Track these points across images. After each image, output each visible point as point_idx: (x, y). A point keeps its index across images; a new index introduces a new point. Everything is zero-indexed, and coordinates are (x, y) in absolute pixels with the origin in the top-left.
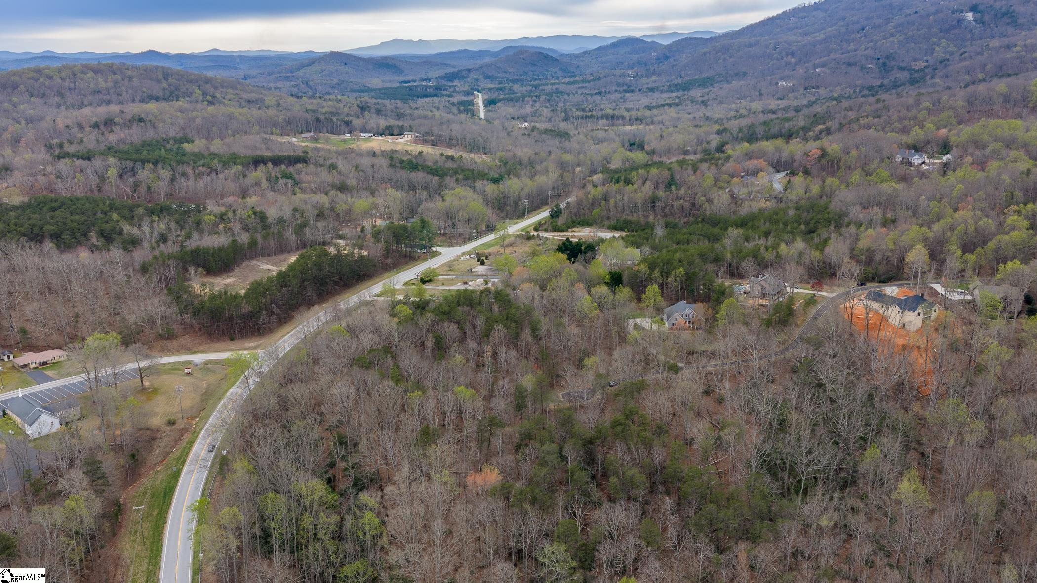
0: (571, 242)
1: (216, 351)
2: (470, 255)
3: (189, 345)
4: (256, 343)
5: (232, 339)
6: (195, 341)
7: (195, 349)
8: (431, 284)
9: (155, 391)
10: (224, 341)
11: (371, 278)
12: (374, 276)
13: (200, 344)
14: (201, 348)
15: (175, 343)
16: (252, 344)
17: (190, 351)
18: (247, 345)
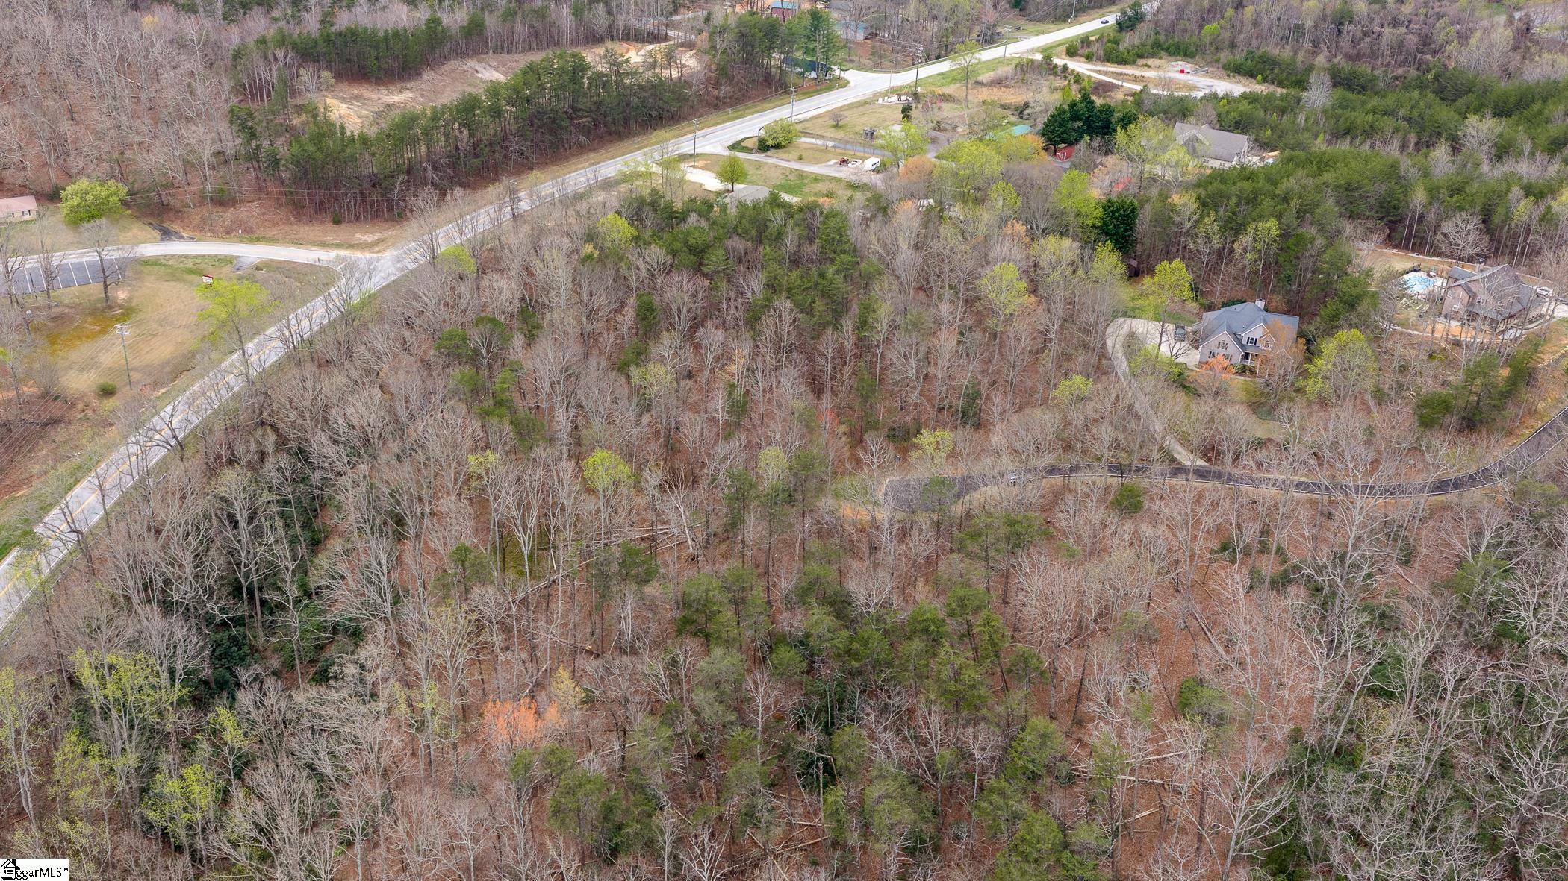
0: (1092, 102)
1: (297, 242)
2: (900, 96)
3: (253, 223)
4: (376, 237)
5: (337, 222)
6: (266, 217)
7: (260, 233)
8: (780, 153)
9: (127, 312)
10: (322, 222)
11: (678, 122)
12: (685, 118)
13: (275, 224)
14: (273, 232)
15: (229, 215)
16: (370, 238)
17: (251, 235)
18: (361, 237)
